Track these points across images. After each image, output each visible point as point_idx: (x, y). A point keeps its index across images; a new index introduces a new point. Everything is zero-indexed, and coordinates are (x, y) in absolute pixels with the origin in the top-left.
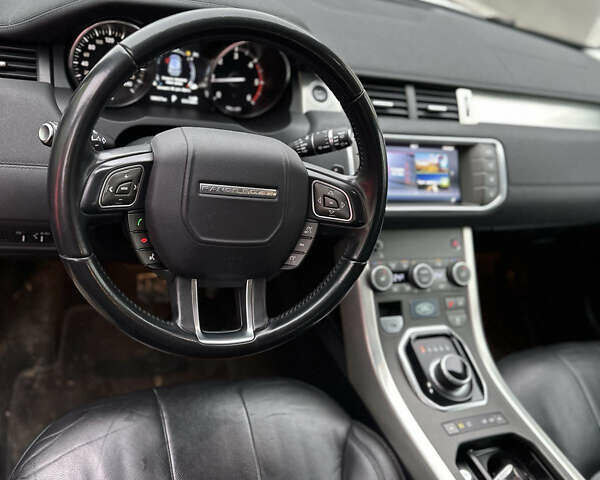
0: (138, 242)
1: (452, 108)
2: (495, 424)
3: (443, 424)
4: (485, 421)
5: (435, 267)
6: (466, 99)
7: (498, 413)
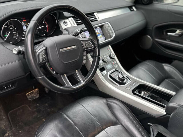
0: (50, 69)
1: (95, 18)
2: (136, 84)
3: (126, 88)
4: (134, 84)
5: (107, 56)
6: (97, 15)
7: (135, 82)
